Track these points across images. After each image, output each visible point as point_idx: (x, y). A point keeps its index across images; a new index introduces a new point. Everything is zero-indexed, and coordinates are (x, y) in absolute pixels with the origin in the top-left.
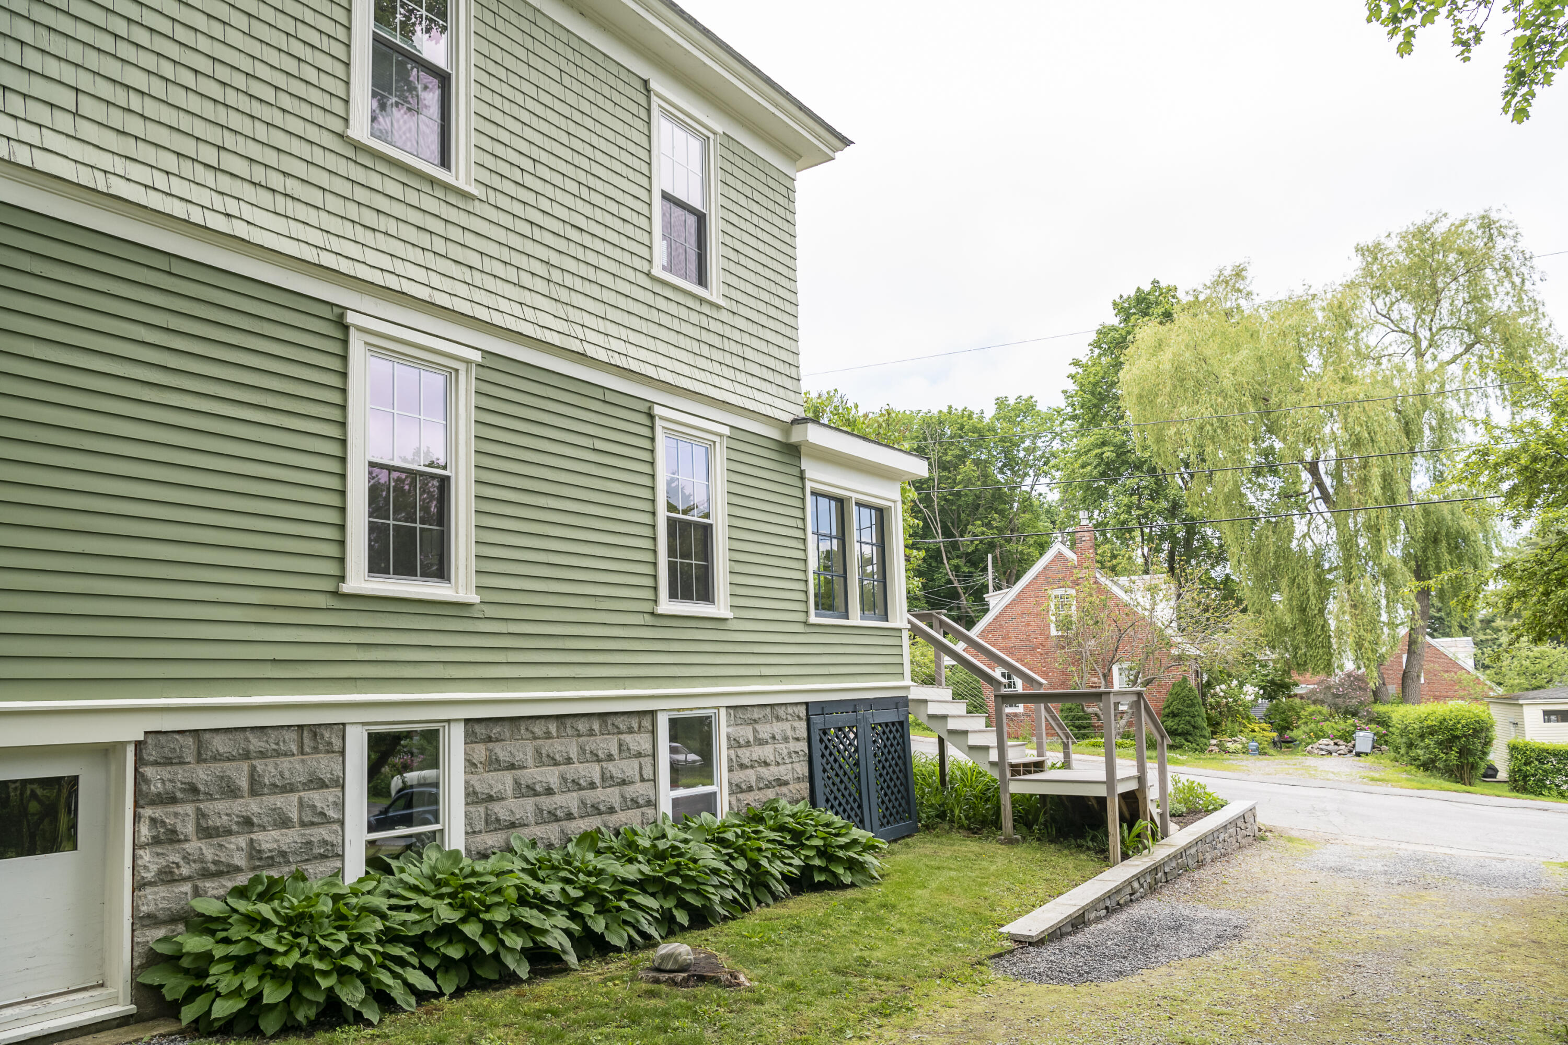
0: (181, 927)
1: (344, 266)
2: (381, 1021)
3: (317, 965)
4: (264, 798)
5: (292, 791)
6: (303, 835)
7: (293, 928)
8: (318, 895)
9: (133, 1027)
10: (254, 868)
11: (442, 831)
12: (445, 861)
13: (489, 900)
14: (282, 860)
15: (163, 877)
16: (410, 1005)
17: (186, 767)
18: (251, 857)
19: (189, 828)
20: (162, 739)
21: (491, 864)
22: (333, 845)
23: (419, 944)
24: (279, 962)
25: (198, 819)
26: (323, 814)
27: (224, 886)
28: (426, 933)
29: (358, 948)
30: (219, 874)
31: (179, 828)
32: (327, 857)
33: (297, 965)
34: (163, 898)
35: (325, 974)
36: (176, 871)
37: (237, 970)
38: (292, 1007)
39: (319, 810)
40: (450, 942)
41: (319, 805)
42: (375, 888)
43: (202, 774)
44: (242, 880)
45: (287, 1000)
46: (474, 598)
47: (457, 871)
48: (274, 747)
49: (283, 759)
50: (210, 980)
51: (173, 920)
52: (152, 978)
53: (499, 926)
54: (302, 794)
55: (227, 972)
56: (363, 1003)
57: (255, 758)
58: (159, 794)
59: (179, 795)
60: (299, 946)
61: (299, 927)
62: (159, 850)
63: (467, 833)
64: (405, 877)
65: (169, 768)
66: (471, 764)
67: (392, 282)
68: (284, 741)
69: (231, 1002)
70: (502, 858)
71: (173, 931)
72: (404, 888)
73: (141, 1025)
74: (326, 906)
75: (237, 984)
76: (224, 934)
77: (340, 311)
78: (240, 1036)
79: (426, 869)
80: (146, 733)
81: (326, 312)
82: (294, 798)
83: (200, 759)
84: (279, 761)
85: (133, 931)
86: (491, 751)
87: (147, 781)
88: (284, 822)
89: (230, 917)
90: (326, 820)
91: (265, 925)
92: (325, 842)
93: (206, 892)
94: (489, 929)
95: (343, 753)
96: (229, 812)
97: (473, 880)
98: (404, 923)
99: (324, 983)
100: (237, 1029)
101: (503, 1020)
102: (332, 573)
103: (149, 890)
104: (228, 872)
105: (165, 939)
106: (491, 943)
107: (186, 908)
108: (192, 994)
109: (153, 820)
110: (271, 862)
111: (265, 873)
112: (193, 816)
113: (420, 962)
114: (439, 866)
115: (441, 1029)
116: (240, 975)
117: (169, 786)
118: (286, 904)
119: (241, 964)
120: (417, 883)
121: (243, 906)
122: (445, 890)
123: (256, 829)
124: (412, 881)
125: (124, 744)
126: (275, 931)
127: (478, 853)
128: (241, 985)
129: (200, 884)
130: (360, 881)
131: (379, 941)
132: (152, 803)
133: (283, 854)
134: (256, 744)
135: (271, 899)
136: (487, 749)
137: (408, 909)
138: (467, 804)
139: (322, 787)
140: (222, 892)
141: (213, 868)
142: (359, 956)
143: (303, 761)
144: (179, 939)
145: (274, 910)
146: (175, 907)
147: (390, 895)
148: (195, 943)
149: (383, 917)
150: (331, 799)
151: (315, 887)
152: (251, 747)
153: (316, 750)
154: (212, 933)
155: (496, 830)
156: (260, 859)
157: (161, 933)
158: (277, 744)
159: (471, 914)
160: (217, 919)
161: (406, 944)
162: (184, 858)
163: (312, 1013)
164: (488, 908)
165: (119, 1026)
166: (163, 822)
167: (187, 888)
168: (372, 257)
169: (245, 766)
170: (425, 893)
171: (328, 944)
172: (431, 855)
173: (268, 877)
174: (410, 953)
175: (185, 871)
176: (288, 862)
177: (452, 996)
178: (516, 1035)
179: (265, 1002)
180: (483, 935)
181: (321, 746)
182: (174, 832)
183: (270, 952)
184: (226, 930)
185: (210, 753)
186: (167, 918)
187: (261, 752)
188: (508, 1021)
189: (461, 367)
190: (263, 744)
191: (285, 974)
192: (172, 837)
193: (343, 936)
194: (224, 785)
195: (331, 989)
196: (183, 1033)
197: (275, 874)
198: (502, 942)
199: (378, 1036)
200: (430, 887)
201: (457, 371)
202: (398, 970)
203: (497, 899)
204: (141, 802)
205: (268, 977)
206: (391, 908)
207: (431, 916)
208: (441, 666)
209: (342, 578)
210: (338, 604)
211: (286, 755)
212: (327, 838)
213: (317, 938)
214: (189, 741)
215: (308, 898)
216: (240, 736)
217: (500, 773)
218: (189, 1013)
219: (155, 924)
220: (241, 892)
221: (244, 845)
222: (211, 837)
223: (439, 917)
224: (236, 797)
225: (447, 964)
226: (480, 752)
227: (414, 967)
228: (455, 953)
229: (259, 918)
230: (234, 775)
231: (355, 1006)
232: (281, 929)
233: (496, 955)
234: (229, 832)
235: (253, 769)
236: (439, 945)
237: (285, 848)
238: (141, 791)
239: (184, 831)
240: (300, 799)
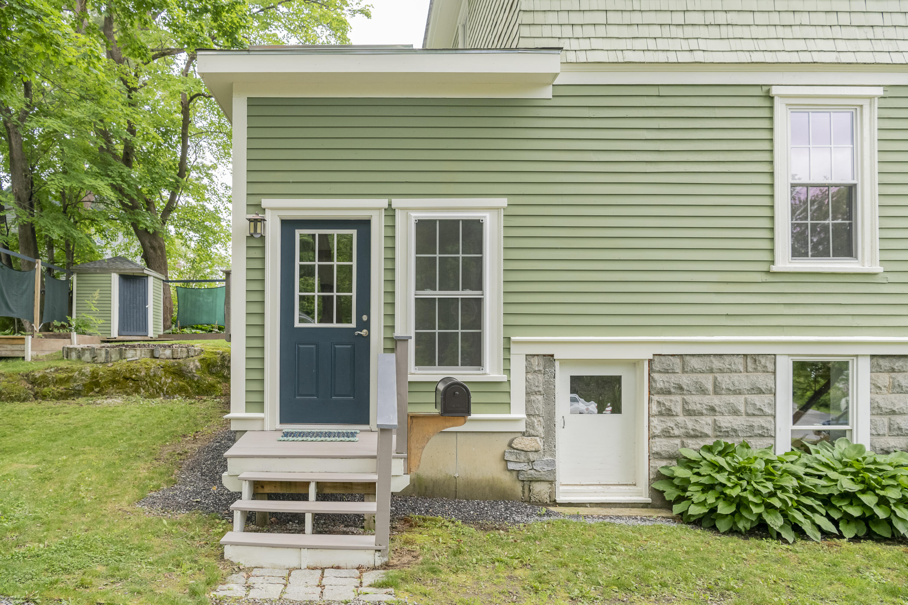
0: (674, 462)
1: (769, 58)
2: (794, 542)
3: (751, 498)
4: (723, 396)
5: (740, 394)
6: (748, 421)
7: (738, 475)
8: (756, 459)
9: (649, 510)
10: (717, 436)
11: (851, 430)
12: (851, 450)
13: (884, 482)
14: (734, 434)
15: (664, 433)
16: (818, 539)
17: (676, 375)
18: (715, 430)
19: (678, 409)
20: (662, 358)
21: (892, 458)
22: (767, 430)
23: (827, 501)
24: (728, 491)
25: (683, 404)
26: (760, 409)
27: (699, 444)
28: (831, 495)
29: (779, 493)
30: (696, 437)
31: (673, 408)
32: (764, 436)
33: (738, 496)
34: (665, 445)
35: (756, 505)
36: (671, 431)
37: (704, 491)
38: (736, 520)
39: (758, 407)
40: (851, 504)
41: (758, 404)
42: (796, 460)
43: (685, 380)
44: (709, 442)
45: (733, 514)
46: (878, 268)
47: (860, 459)
48: (729, 367)
49: (734, 374)
50: (688, 494)
51: (670, 458)
52: (660, 486)
53: (892, 502)
54: (747, 396)
55: (698, 491)
56: (781, 527)
57: (717, 373)
58: (661, 389)
59: (673, 390)
60: (741, 486)
61: (742, 474)
62: (663, 419)
63: (872, 434)
64: (819, 457)
65: (667, 375)
66: (876, 387)
67: (806, 57)
68: (735, 363)
69: (699, 508)
70: (901, 455)
71: (671, 464)
72: (819, 464)
73: (653, 510)
74: (760, 465)
75: (704, 499)
76: (697, 470)
77: (767, 88)
78: (705, 528)
79: (837, 455)
80: (654, 355)
81: (757, 91)
82: (742, 398)
83: (684, 371)
84: (732, 375)
85: (649, 460)
86: (894, 379)
87: (655, 381)
88: (736, 412)
89: (701, 461)
90: (762, 413)
91: (721, 469)
92: (763, 427)
93: (688, 446)
94: (883, 501)
95: (774, 373)
96: (701, 402)
97: (873, 467)
98: (815, 486)
99: (756, 510)
100: (704, 524)
101: (889, 564)
102: (765, 259)
103: (657, 439)
104: (701, 436)
105: (666, 467)
106: (885, 511)
107: (677, 452)
108: (680, 499)
109: (659, 402)
110: (727, 434)
111: (723, 440)
112: (680, 403)
113: (827, 513)
114: (846, 453)
115: (837, 557)
116: (705, 494)
117: (667, 385)
118: (735, 460)
119: (706, 488)
120: (827, 462)
121: (709, 456)
122: (848, 469)
123: (717, 414)
124: (824, 460)
125: (643, 360)
126: (726, 473)
127: (882, 450)
128: (706, 500)
129: (685, 440)
130: (786, 454)
131: (795, 492)
132: (658, 393)
133: (735, 431)
134: (717, 364)
135: (727, 455)
136: (891, 377)
137: (820, 477)
138: (872, 414)
139: (760, 393)
140: (697, 447)
141: (692, 433)
142: (780, 499)
143: (747, 376)
144: (673, 468)
145: (727, 462)
146: (672, 451)
147: (808, 467)
148: (681, 472)
149: (799, 478)
150: (766, 401)
151: (755, 452)
152: (714, 366)
153: (756, 370)
154: (691, 468)
155: (898, 435)
156: (721, 432)
157: (664, 463)
158: (730, 365)
159: (868, 489)
160: (694, 461)
161: (816, 499)
162: (676, 425)
163: (748, 526)
164: (883, 488)
165: (642, 507)
166: (664, 404)
167: (678, 441)
168: (789, 45)
169: (711, 377)
170: (834, 469)
171: (759, 488)
172: (841, 445)
173: (725, 443)
174: (819, 505)
175: (676, 432)
176: (738, 436)
177: (850, 540)
178: (897, 576)
179: (718, 512)
180: (878, 504)
181: (759, 368)
182: (670, 410)
183: (724, 486)
184: (698, 468)
185: (689, 368)
186: (667, 456)
187: (720, 369)
188: (892, 566)
189: (866, 103)
190: (721, 365)
191: (732, 500)
192: (669, 413)
193: (770, 485)
194: (698, 386)
195: (760, 515)
196: (674, 519)
197: (730, 442)
198: (894, 512)
199: (791, 550)
200: (839, 466)
201: (861, 106)
202: (809, 513)
203: (891, 482)
204: (652, 392)
205: (722, 499)
206: (806, 474)
207: (836, 485)
208: (850, 317)
209: (773, 262)
210: (769, 278)
211: (736, 372)
212: (764, 424)
213: (753, 483)
214: (678, 360)
215: (749, 458)
216: (707, 359)
217: (902, 395)
218: (677, 509)
219: (661, 458)
220: (709, 449)
221: (710, 422)
222: (691, 415)
223: (842, 486)
224: (705, 394)
225: (848, 518)
226: (884, 379)
227: (822, 515)
228: (855, 512)
229: (718, 465)
230: (704, 381)
231: (777, 528)
232: (730, 473)
233: (889, 521)
234: (702, 414)
235: (716, 378)
236: (843, 504)
237: (735, 427)
238: (652, 386)
239: (675, 410)
240: (746, 399)
